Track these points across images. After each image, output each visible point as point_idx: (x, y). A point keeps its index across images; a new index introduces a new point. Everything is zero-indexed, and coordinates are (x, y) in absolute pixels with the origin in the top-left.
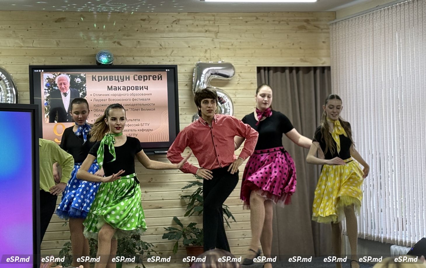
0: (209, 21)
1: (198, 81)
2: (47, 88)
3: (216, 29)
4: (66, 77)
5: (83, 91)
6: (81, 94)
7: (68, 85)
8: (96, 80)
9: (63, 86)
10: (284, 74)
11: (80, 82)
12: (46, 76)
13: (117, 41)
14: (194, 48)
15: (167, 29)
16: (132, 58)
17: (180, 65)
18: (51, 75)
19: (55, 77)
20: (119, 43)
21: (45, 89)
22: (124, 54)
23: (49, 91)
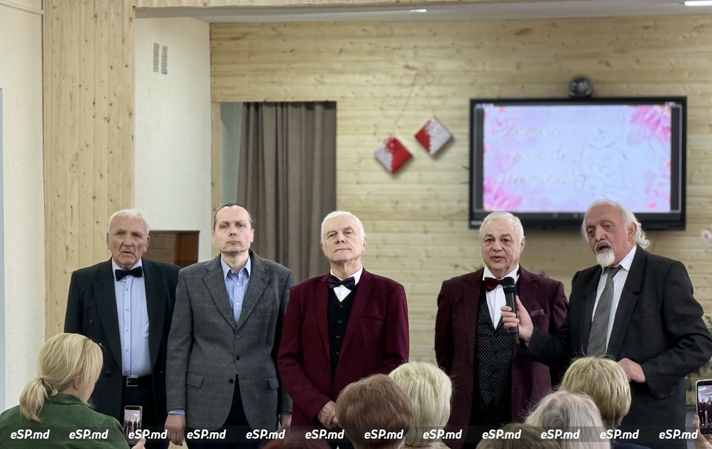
13: (604, 61)
15: (683, 41)
16: (627, 86)
20: (607, 64)
22: (615, 79)
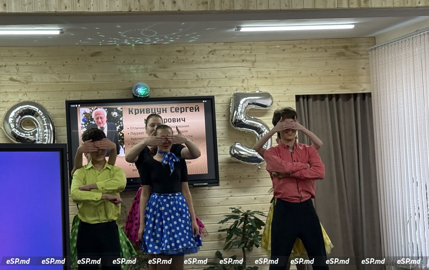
0: (246, 50)
1: (236, 112)
2: (84, 123)
3: (253, 58)
4: (103, 111)
5: (120, 124)
6: (118, 128)
7: (105, 119)
8: (132, 113)
9: (100, 120)
10: (323, 102)
11: (116, 116)
12: (82, 111)
13: (153, 74)
14: (231, 78)
15: (203, 60)
16: (169, 90)
17: (217, 96)
18: (87, 110)
19: (91, 111)
21: (82, 124)
22: (161, 86)
23: (86, 125)
